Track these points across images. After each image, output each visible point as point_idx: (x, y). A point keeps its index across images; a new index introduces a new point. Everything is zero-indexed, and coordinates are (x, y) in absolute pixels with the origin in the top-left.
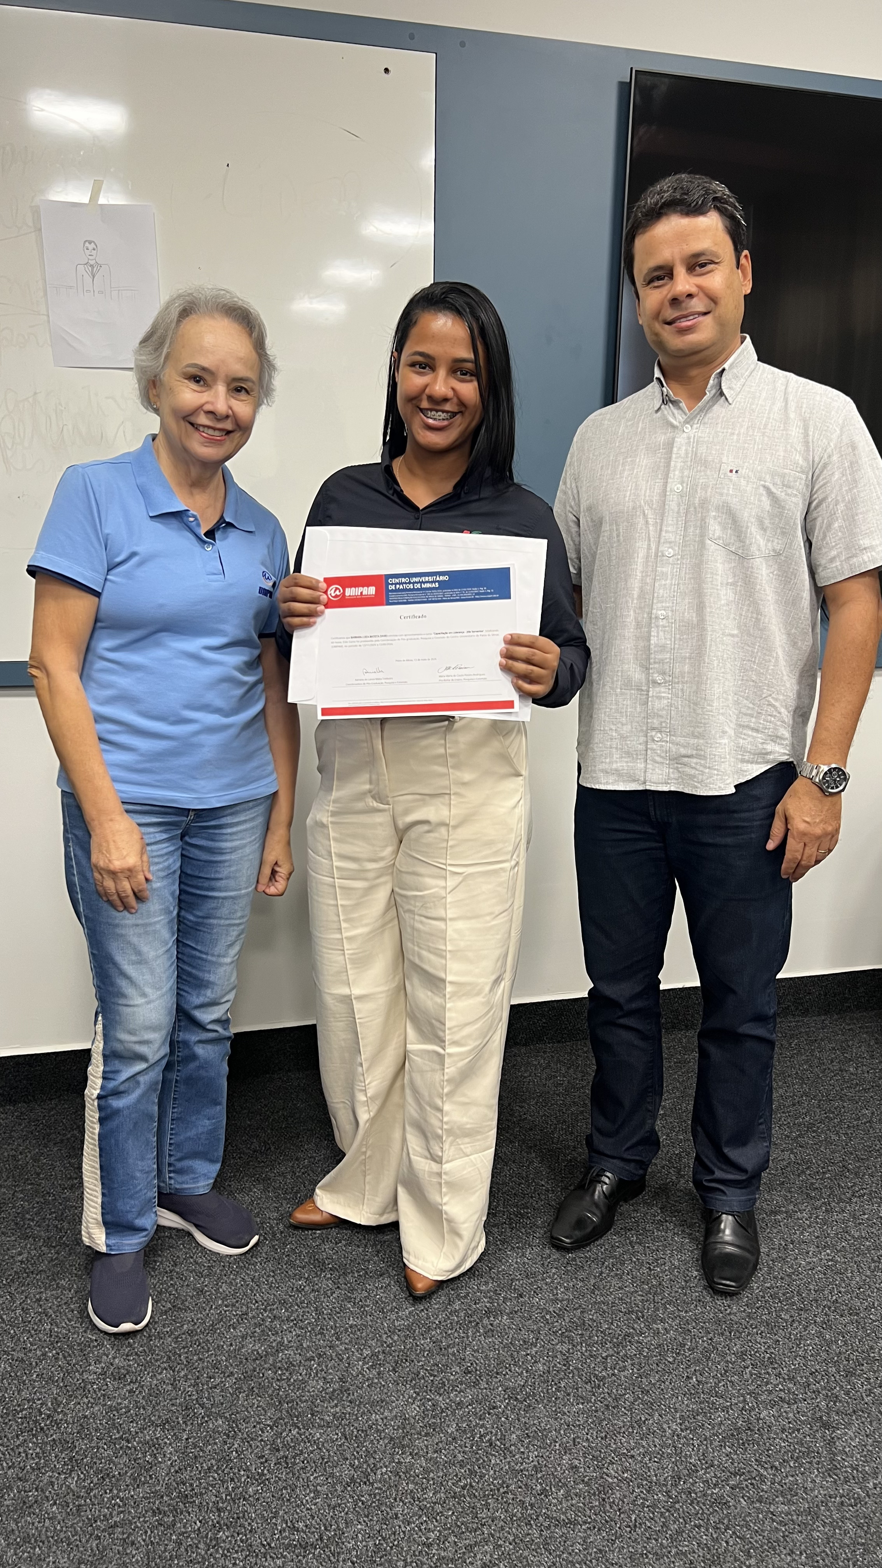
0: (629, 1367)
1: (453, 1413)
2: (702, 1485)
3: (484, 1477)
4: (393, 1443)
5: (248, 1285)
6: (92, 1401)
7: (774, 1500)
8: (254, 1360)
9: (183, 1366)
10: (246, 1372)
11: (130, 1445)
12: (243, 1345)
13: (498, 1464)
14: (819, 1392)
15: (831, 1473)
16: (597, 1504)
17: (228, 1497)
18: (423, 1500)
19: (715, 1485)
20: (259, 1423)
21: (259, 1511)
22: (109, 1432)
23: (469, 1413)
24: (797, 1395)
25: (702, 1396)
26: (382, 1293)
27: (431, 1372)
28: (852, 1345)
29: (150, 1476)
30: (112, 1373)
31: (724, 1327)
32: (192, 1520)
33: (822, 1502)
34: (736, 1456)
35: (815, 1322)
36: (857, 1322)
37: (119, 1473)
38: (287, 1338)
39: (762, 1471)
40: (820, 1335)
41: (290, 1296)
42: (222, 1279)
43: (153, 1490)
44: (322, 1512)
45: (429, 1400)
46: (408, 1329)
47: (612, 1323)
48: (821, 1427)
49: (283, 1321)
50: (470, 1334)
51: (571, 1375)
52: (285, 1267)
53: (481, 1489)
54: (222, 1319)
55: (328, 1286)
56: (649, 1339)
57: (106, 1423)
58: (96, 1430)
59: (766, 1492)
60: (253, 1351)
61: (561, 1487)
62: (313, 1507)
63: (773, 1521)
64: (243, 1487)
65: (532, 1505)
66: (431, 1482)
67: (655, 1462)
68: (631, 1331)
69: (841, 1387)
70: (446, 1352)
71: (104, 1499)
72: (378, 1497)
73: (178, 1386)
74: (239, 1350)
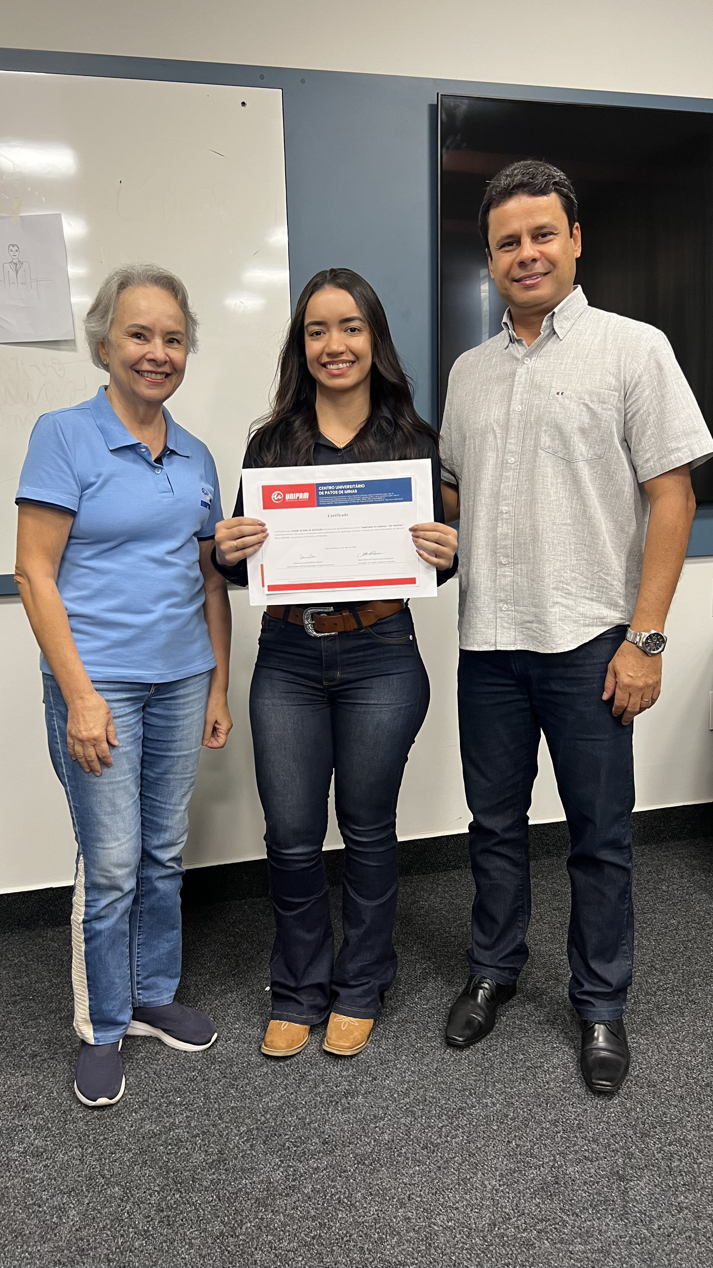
1: (311, 1178)
2: (513, 1230)
3: (332, 1228)
4: (257, 1202)
5: (150, 1077)
6: (13, 1174)
7: (573, 1241)
8: (150, 1138)
9: (90, 1145)
10: (142, 1148)
11: (41, 1209)
12: (141, 1126)
13: (344, 1218)
14: (619, 1152)
15: (623, 1218)
16: (424, 1248)
17: (118, 1250)
18: (279, 1249)
19: (524, 1230)
20: (149, 1189)
22: (25, 1199)
23: (323, 1176)
24: (599, 1154)
25: (519, 1157)
26: (260, 1080)
28: (648, 1111)
29: (55, 1235)
30: (32, 1151)
31: (542, 1100)
33: (614, 1242)
34: (543, 1206)
36: (653, 1092)
37: (30, 1233)
38: (179, 1119)
39: (565, 1217)
41: (185, 1085)
43: (56, 1245)
44: (194, 1260)
45: (291, 1167)
46: (279, 1109)
47: (449, 1100)
48: (617, 1179)
49: (176, 1105)
50: (330, 1112)
51: (411, 1143)
52: (182, 1061)
53: (328, 1238)
54: (126, 1106)
55: (216, 1076)
56: (479, 1111)
57: (24, 1192)
58: (14, 1198)
60: (148, 1131)
61: (395, 1235)
62: (187, 1257)
63: (571, 1258)
64: (130, 1242)
65: (370, 1251)
66: (288, 1234)
67: (475, 1212)
68: (464, 1105)
69: (637, 1146)
70: (309, 1127)
71: (15, 1254)
72: (241, 1248)
73: (85, 1161)
74: (139, 1129)
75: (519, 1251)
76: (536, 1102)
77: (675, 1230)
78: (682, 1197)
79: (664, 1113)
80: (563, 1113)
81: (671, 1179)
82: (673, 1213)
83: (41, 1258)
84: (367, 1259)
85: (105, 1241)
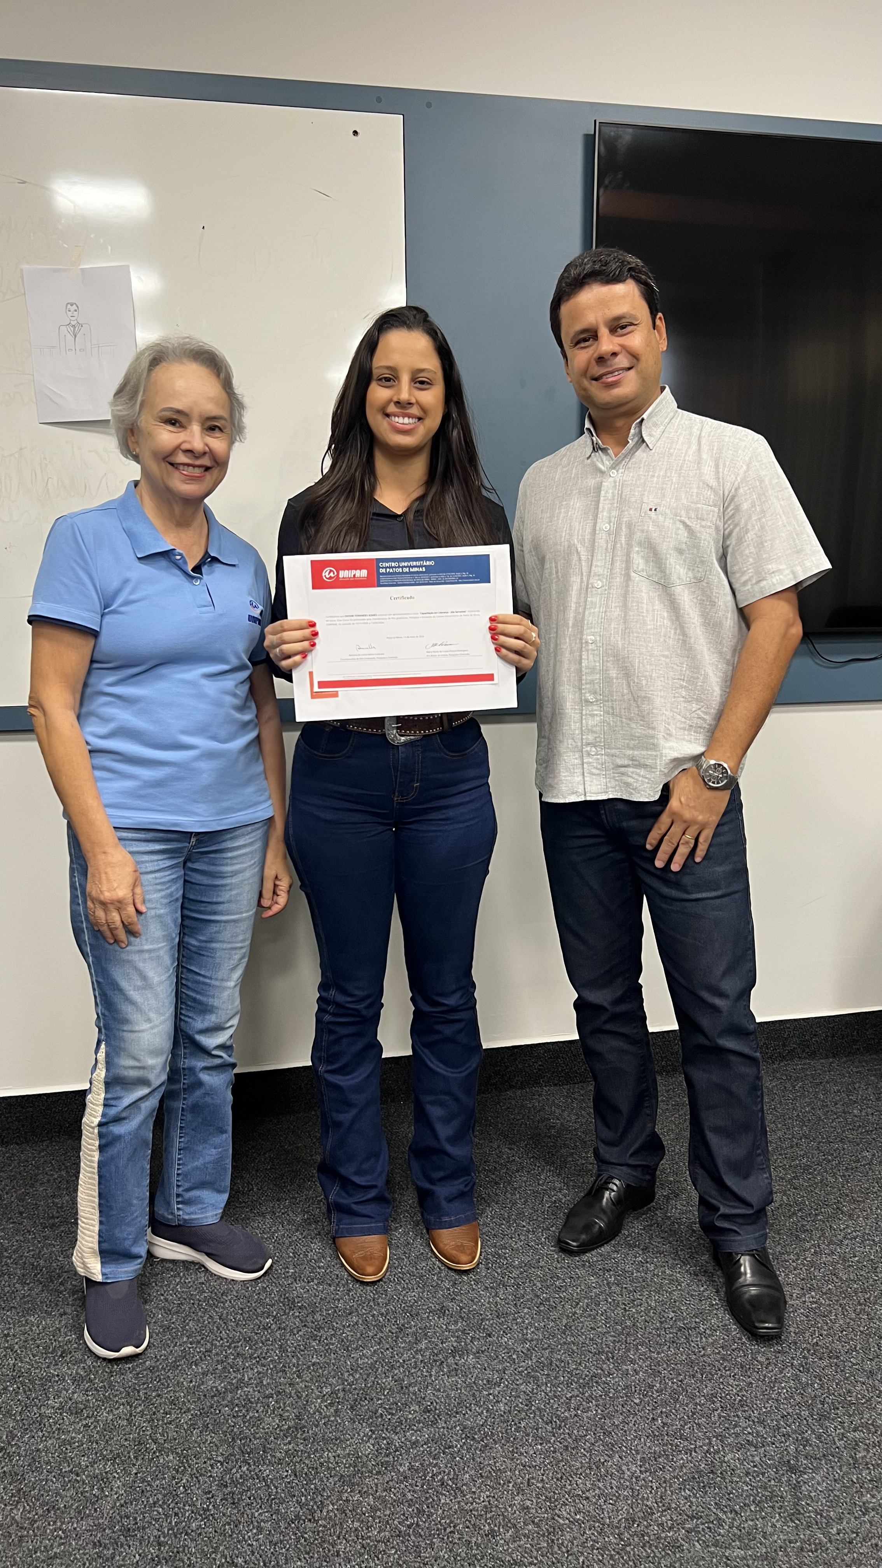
0: (593, 1409)
1: (408, 1452)
2: (656, 1528)
3: (432, 1516)
4: (342, 1480)
5: (215, 1323)
6: (46, 1434)
7: (730, 1544)
8: (213, 1397)
9: (140, 1402)
10: (203, 1409)
11: (78, 1478)
12: (203, 1382)
13: (447, 1504)
14: (790, 1436)
15: (793, 1518)
16: (545, 1545)
17: (170, 1532)
18: (367, 1538)
19: (670, 1528)
20: (210, 1459)
21: (200, 1546)
22: (60, 1465)
23: (423, 1452)
24: (766, 1438)
25: (666, 1438)
26: (348, 1331)
27: (390, 1411)
28: (828, 1388)
29: (96, 1510)
30: (70, 1407)
31: (696, 1368)
32: (132, 1553)
33: (781, 1547)
34: (694, 1500)
35: (792, 1364)
36: (836, 1364)
37: (65, 1505)
38: (248, 1375)
39: (720, 1515)
40: (796, 1378)
41: (256, 1334)
42: (191, 1316)
43: (96, 1522)
44: (262, 1548)
45: (384, 1438)
46: (370, 1368)
47: (580, 1364)
48: (787, 1471)
49: (246, 1358)
50: (433, 1373)
51: (532, 1416)
52: (254, 1305)
53: (427, 1528)
54: (185, 1355)
55: (295, 1324)
56: (617, 1380)
57: (58, 1456)
58: (47, 1464)
59: (723, 1536)
60: (211, 1389)
61: (510, 1527)
62: (254, 1543)
64: (186, 1522)
65: (478, 1545)
66: (378, 1521)
67: (610, 1504)
68: (599, 1371)
69: (813, 1431)
70: (407, 1391)
71: (46, 1531)
72: (321, 1535)
73: (134, 1422)
74: (199, 1386)
75: (663, 1553)
76: (688, 1372)
77: (857, 1535)
78: (869, 1496)
79: (849, 1391)
80: (722, 1386)
81: (855, 1472)
82: (856, 1514)
83: (78, 1537)
84: (475, 1555)
85: (155, 1520)
